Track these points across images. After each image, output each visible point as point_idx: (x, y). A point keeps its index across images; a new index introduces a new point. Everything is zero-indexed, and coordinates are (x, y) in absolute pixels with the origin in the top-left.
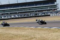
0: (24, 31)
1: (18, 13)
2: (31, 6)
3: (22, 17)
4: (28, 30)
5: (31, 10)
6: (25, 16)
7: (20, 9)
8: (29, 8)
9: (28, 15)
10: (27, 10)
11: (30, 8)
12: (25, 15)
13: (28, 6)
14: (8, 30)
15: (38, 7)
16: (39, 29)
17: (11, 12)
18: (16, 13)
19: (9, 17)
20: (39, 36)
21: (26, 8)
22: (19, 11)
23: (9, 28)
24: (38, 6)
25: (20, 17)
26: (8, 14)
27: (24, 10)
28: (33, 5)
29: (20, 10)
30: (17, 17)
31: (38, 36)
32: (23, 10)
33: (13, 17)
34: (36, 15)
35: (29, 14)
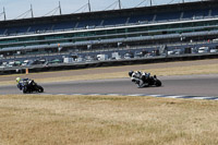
0: (142, 109)
1: (121, 46)
2: (168, 19)
3: (135, 58)
4: (157, 108)
5: (170, 33)
6: (148, 57)
7: (130, 30)
8: (162, 27)
9: (158, 54)
10: (152, 34)
11: (166, 26)
12: (145, 53)
13: (157, 20)
14: (84, 106)
15: (195, 24)
16: (198, 105)
17: (95, 42)
18: (114, 45)
19: (89, 60)
20: (200, 131)
21: (152, 28)
22: (125, 36)
23: (90, 98)
24: (194, 20)
25: (127, 58)
26: (85, 47)
27: (144, 35)
28: (178, 17)
29: (130, 36)
30: (118, 58)
31: (194, 130)
32: (139, 35)
33: (102, 57)
34: (186, 52)
35: (162, 47)
